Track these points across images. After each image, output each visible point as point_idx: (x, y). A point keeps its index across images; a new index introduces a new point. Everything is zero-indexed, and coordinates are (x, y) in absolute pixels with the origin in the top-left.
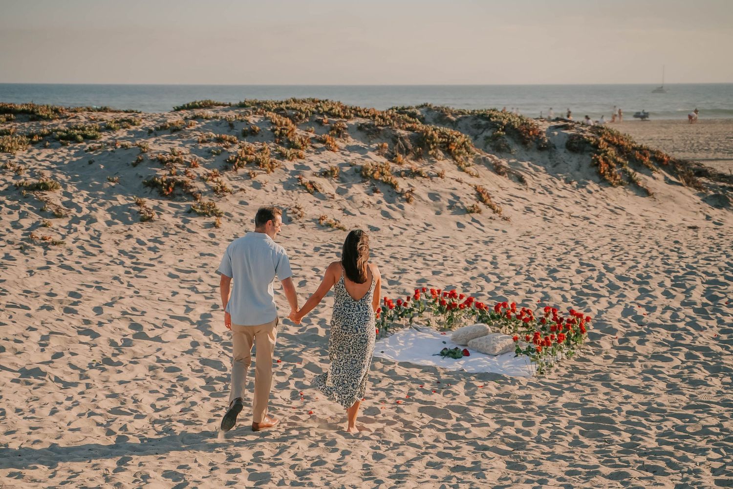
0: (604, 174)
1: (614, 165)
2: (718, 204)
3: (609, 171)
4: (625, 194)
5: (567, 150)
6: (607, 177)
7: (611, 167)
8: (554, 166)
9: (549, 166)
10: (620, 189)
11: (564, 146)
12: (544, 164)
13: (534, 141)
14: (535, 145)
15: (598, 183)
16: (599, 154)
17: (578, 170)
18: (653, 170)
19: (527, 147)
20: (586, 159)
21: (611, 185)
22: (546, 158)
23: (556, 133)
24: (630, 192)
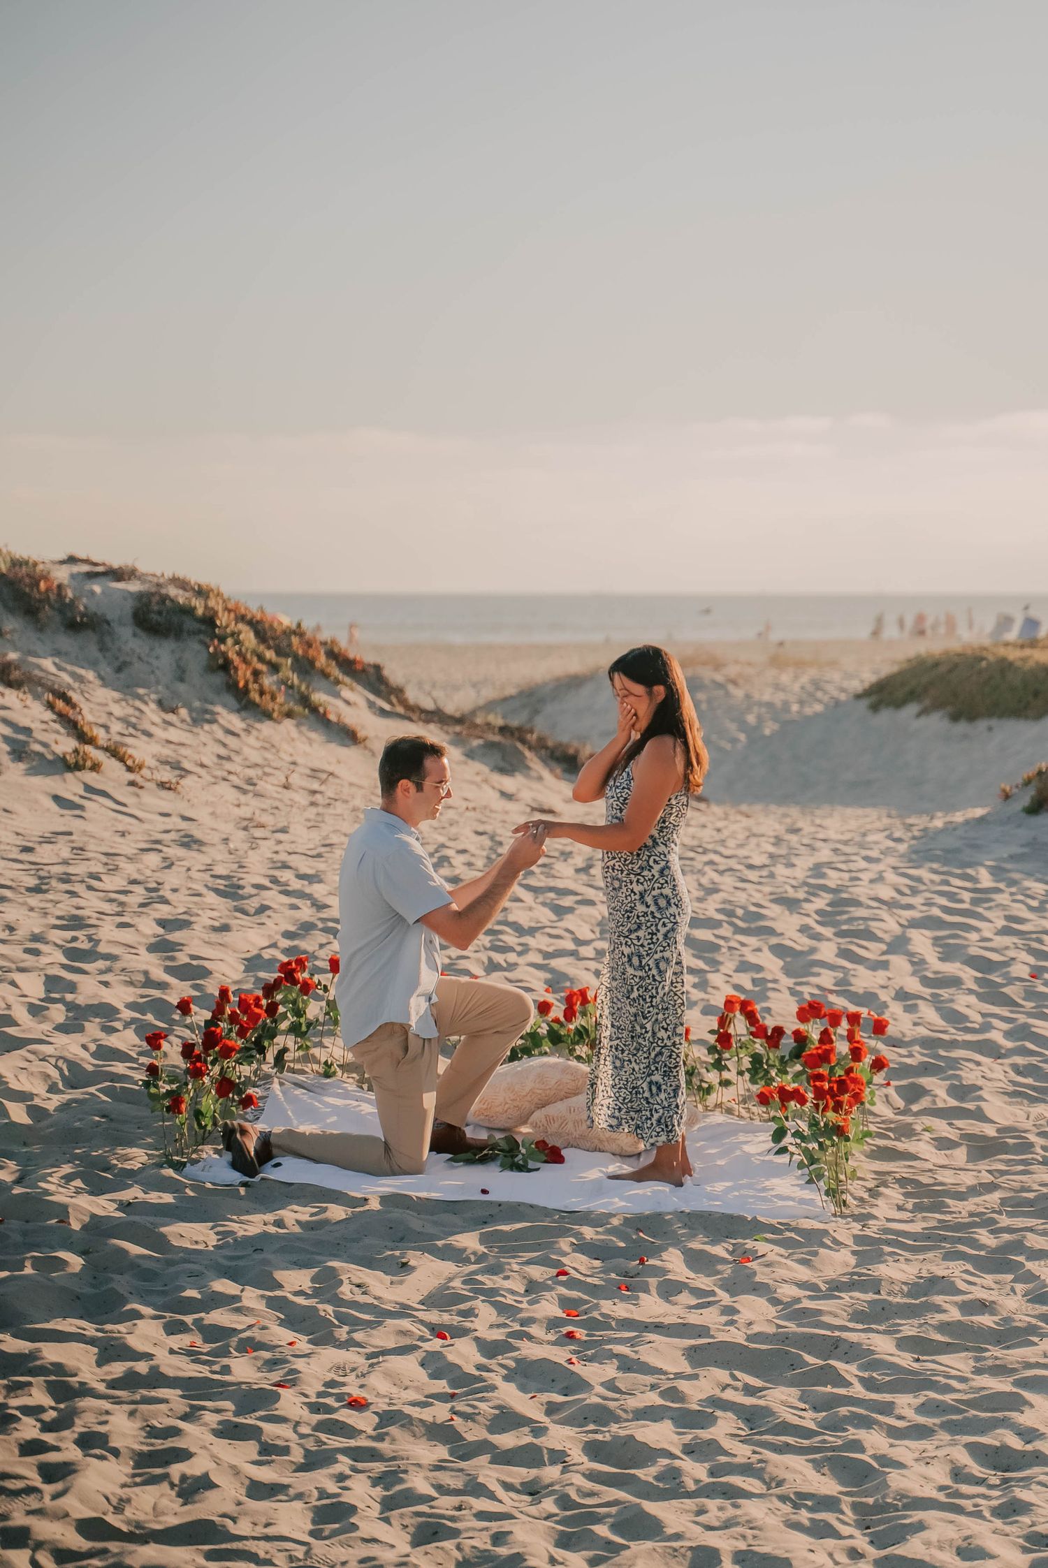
0: (246, 691)
1: (263, 668)
2: (502, 764)
3: (256, 681)
4: (304, 739)
5: (139, 631)
6: (255, 696)
7: (256, 674)
8: (119, 670)
9: (107, 670)
10: (288, 724)
11: (129, 618)
12: (93, 665)
13: (51, 607)
14: (58, 618)
15: (238, 711)
16: (222, 640)
17: (182, 680)
18: (337, 682)
19: (38, 621)
20: (194, 654)
21: (268, 715)
22: (93, 651)
23: (97, 589)
24: (313, 735)
